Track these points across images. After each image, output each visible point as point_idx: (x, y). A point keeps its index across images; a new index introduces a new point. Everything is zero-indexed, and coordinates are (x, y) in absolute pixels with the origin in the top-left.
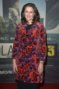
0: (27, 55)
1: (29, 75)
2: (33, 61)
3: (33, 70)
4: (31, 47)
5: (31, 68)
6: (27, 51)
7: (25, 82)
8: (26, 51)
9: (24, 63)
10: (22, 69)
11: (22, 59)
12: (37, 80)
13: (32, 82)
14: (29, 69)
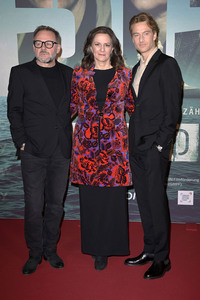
0: (104, 132)
1: (110, 173)
2: (117, 143)
3: (118, 161)
4: (112, 117)
5: (114, 159)
6: (104, 125)
7: (102, 185)
8: (102, 125)
9: (97, 148)
10: (91, 163)
11: (92, 140)
12: (125, 181)
13: (118, 185)
14: (110, 161)
